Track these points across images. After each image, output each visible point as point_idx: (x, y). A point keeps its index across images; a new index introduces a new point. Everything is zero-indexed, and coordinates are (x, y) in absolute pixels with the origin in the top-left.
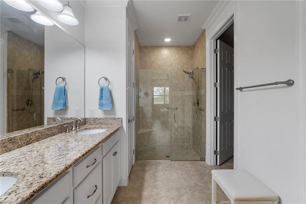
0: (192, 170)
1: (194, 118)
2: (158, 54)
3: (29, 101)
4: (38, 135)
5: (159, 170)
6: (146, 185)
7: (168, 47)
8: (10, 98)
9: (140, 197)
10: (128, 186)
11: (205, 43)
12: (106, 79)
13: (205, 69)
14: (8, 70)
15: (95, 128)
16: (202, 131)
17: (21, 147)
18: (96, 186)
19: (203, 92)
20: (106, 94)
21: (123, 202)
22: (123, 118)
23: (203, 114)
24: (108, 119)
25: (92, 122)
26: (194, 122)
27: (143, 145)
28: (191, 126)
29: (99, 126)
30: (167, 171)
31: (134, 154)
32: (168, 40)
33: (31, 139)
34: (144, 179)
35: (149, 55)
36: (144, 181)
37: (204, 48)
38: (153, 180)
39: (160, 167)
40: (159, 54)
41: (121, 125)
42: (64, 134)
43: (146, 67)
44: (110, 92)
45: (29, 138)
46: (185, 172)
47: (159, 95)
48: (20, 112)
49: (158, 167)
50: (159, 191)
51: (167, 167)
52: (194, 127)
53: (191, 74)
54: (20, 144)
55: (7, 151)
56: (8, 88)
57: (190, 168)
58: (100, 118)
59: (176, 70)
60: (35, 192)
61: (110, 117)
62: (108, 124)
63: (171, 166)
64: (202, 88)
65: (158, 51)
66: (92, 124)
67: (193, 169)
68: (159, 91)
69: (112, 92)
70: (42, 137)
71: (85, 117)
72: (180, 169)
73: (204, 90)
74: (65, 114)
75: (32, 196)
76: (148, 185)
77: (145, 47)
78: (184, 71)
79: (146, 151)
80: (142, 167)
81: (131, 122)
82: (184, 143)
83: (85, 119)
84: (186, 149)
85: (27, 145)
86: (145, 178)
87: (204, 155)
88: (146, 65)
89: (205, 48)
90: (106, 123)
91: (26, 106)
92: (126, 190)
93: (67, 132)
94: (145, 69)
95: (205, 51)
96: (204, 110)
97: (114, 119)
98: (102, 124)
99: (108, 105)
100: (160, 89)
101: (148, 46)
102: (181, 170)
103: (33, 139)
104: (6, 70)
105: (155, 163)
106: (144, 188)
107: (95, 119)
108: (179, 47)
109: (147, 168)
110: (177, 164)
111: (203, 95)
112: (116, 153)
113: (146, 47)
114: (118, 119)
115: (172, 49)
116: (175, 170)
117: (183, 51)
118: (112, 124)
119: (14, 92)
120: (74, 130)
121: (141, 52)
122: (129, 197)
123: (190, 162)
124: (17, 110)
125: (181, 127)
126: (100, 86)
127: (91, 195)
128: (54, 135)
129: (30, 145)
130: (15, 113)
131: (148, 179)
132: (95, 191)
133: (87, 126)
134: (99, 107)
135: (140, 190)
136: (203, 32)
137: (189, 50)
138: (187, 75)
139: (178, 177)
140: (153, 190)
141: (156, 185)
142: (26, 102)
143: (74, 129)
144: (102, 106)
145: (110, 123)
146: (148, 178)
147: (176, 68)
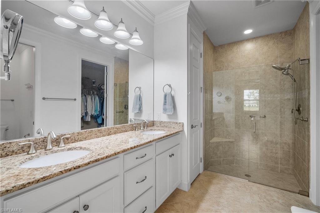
0: (278, 202)
1: (294, 131)
2: (236, 51)
3: (126, 106)
4: (115, 130)
5: (228, 187)
6: (207, 197)
7: (251, 40)
8: (115, 103)
9: (197, 206)
10: (188, 192)
11: (309, 21)
12: (170, 86)
13: (309, 60)
14: (114, 84)
15: (159, 130)
16: (304, 151)
17: (105, 136)
18: (146, 177)
19: (306, 94)
20: (169, 100)
21: (179, 204)
22: (184, 123)
23: (306, 126)
24: (171, 123)
25: (159, 125)
26: (295, 137)
27: (216, 155)
28: (290, 142)
29: (162, 128)
30: (238, 191)
31: (201, 162)
32: (248, 32)
33: (111, 132)
34: (207, 190)
35: (226, 54)
36: (207, 193)
37: (307, 29)
38: (218, 195)
39: (231, 185)
40: (238, 50)
41: (182, 129)
42: (134, 131)
43: (222, 68)
44: (173, 98)
45: (109, 131)
46: (265, 200)
47: (253, 100)
48: (120, 113)
49: (228, 183)
50: (220, 208)
51: (240, 187)
52: (294, 143)
53: (286, 70)
54: (104, 134)
55: (97, 137)
56: (114, 97)
57: (275, 199)
58: (165, 122)
59: (263, 67)
60: (91, 162)
61: (173, 121)
62: (171, 127)
63: (247, 187)
64: (305, 89)
65: (237, 47)
66: (159, 126)
67: (281, 201)
68: (253, 95)
69: (175, 98)
70: (118, 132)
71: (154, 120)
72: (259, 194)
73: (307, 90)
74: (140, 116)
75: (89, 163)
76: (210, 199)
77: (220, 46)
78: (273, 67)
79: (221, 163)
80: (209, 178)
81: (194, 128)
82: (277, 163)
83: (154, 121)
84: (280, 172)
85: (108, 135)
86: (209, 190)
87: (307, 187)
88: (222, 66)
89: (309, 29)
90: (169, 126)
91: (124, 110)
92: (186, 195)
93: (136, 130)
94: (220, 70)
95: (309, 33)
96: (307, 121)
97: (176, 124)
98: (166, 127)
99: (170, 110)
100: (255, 91)
101: (224, 45)
102: (259, 196)
103: (112, 132)
104: (113, 84)
105: (227, 178)
106: (204, 199)
107: (161, 122)
108: (267, 36)
109: (215, 181)
110: (255, 187)
111: (306, 99)
112: (173, 155)
113: (222, 46)
114: (180, 123)
115: (256, 41)
116: (250, 193)
117: (274, 40)
118: (174, 128)
119: (118, 99)
120: (142, 130)
121: (216, 52)
122: (186, 202)
123: (279, 191)
124: (119, 112)
125: (272, 142)
126: (164, 92)
127: (139, 182)
128: (126, 131)
129: (110, 136)
130: (118, 114)
131: (211, 192)
132: (143, 181)
133: (155, 127)
134: (163, 112)
135: (199, 200)
136: (306, 6)
137: (286, 36)
138: (280, 71)
139: (252, 203)
140: (213, 205)
141: (219, 202)
142: (124, 106)
143: (142, 128)
144: (166, 111)
145: (172, 127)
146: (213, 191)
147: (263, 64)
